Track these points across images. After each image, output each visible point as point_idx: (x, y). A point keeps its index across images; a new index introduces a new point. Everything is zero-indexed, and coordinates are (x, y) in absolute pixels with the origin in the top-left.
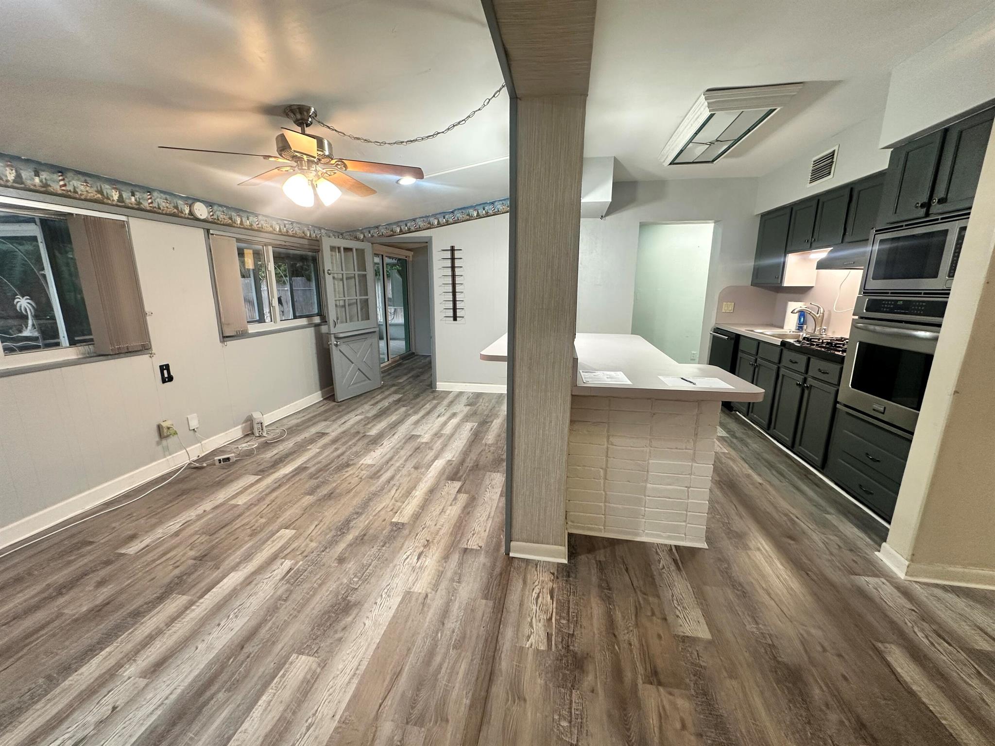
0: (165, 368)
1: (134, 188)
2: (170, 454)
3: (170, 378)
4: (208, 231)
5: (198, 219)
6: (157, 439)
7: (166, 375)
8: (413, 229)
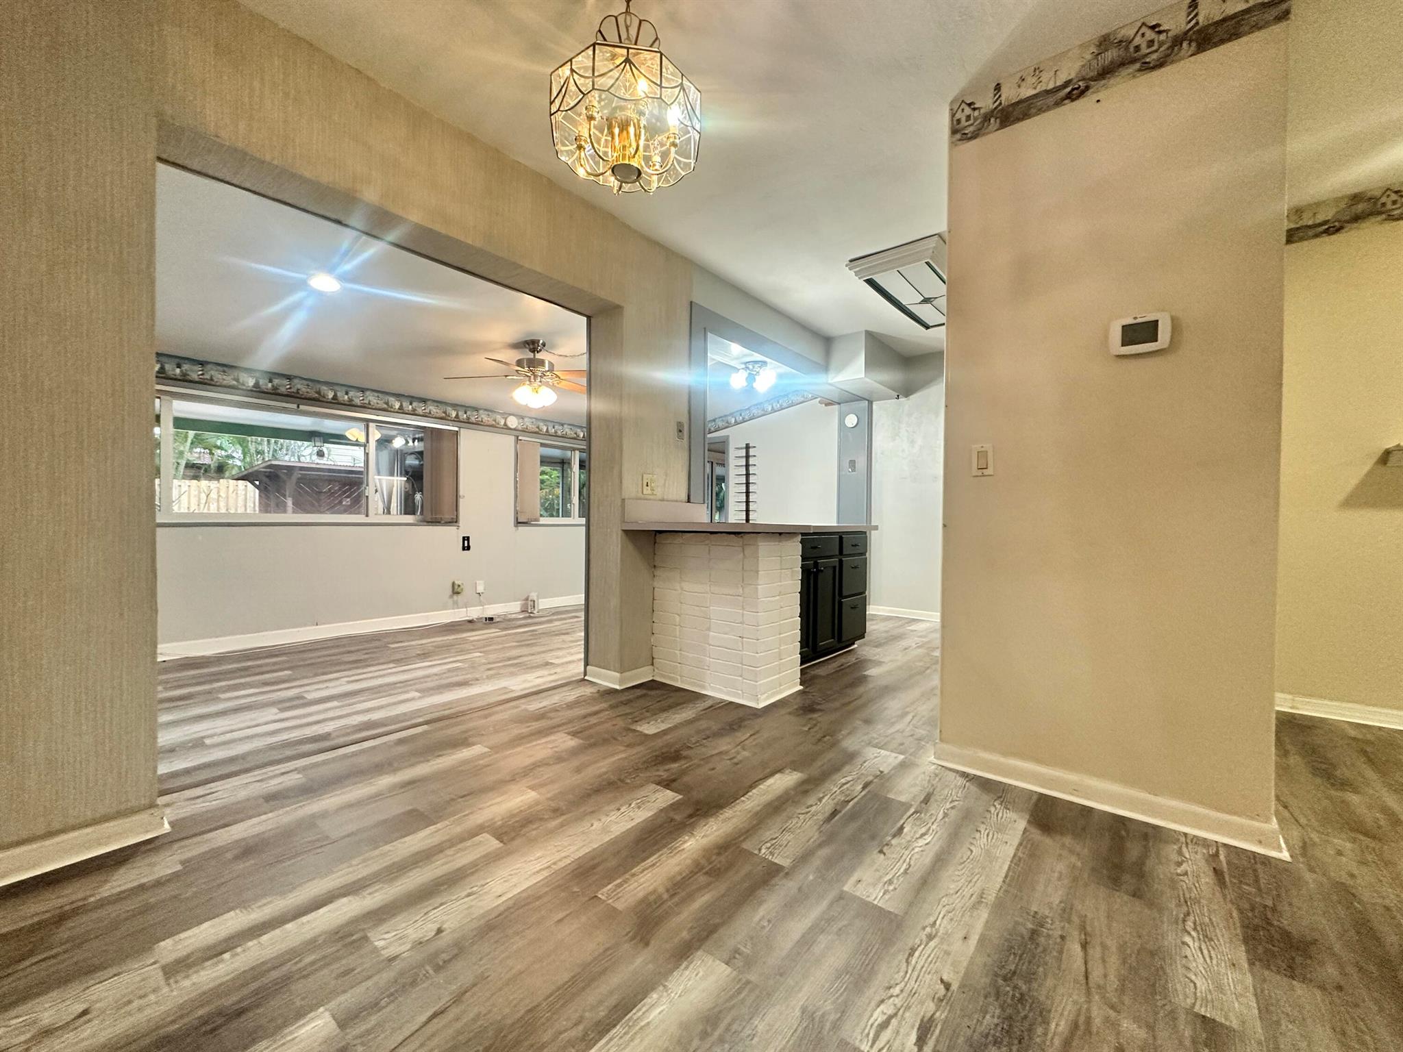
0: (466, 539)
1: (466, 408)
2: (458, 608)
3: (469, 548)
4: (518, 437)
5: (511, 429)
6: (451, 593)
7: (466, 545)
8: (713, 429)
